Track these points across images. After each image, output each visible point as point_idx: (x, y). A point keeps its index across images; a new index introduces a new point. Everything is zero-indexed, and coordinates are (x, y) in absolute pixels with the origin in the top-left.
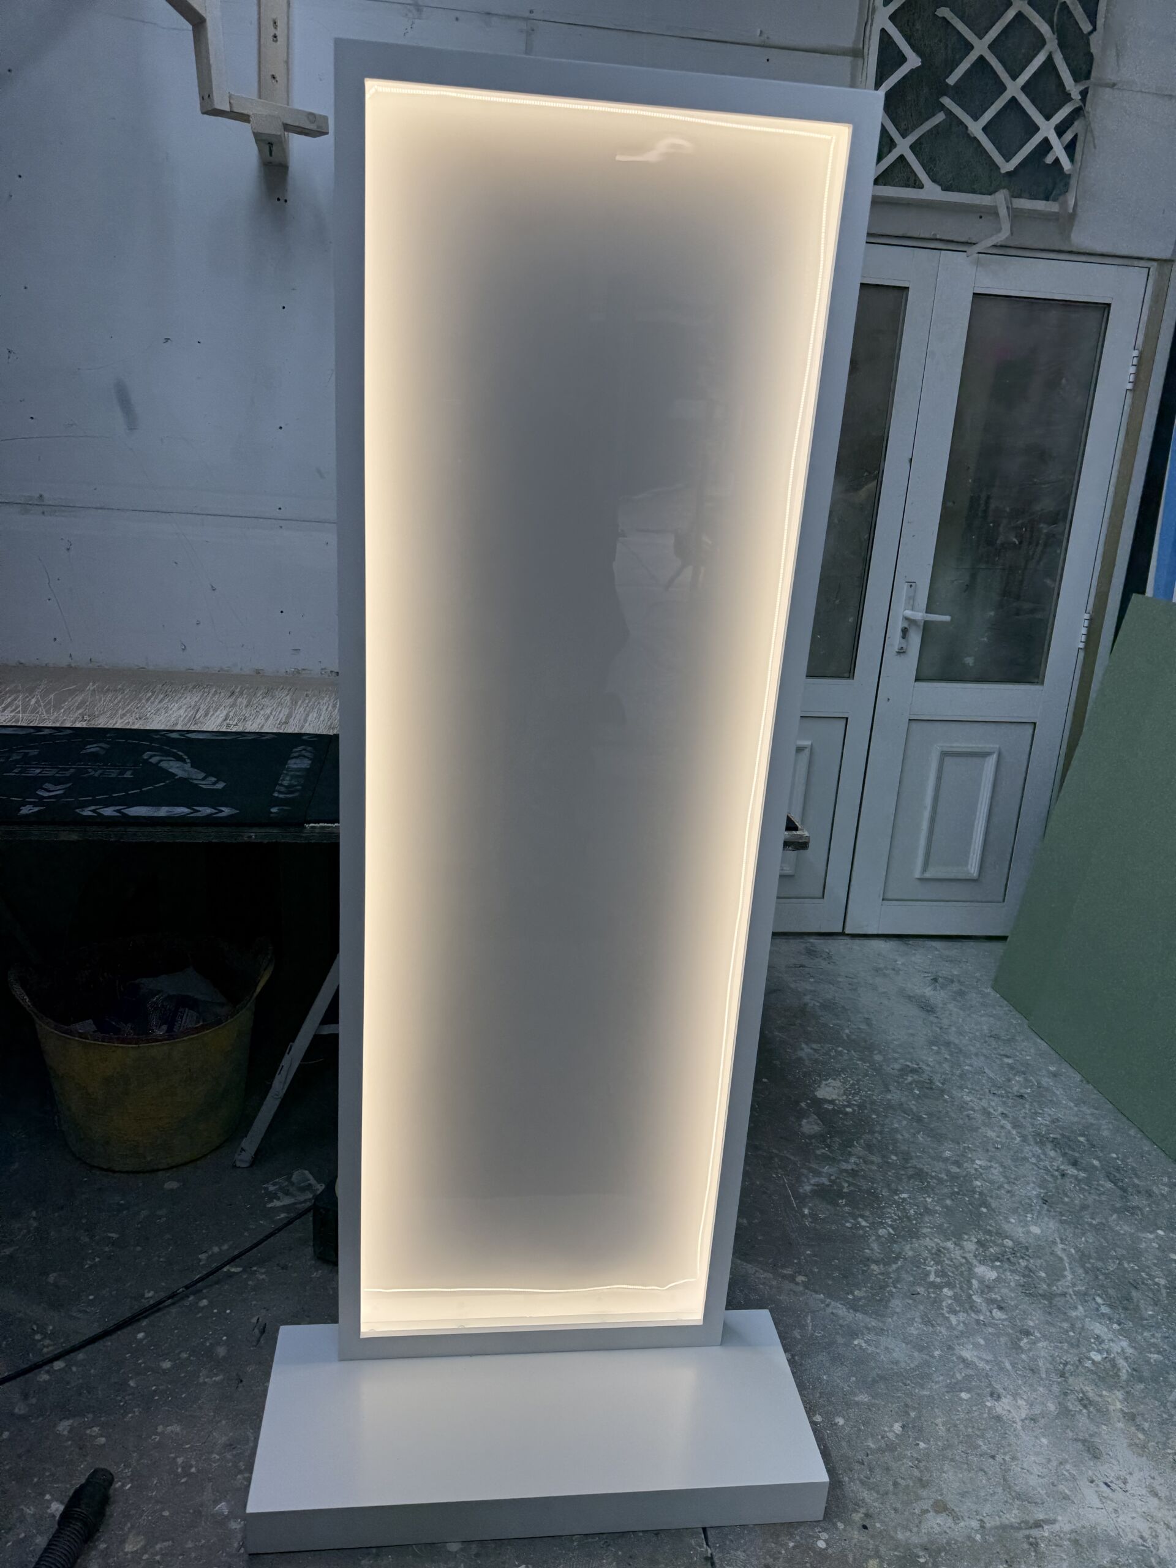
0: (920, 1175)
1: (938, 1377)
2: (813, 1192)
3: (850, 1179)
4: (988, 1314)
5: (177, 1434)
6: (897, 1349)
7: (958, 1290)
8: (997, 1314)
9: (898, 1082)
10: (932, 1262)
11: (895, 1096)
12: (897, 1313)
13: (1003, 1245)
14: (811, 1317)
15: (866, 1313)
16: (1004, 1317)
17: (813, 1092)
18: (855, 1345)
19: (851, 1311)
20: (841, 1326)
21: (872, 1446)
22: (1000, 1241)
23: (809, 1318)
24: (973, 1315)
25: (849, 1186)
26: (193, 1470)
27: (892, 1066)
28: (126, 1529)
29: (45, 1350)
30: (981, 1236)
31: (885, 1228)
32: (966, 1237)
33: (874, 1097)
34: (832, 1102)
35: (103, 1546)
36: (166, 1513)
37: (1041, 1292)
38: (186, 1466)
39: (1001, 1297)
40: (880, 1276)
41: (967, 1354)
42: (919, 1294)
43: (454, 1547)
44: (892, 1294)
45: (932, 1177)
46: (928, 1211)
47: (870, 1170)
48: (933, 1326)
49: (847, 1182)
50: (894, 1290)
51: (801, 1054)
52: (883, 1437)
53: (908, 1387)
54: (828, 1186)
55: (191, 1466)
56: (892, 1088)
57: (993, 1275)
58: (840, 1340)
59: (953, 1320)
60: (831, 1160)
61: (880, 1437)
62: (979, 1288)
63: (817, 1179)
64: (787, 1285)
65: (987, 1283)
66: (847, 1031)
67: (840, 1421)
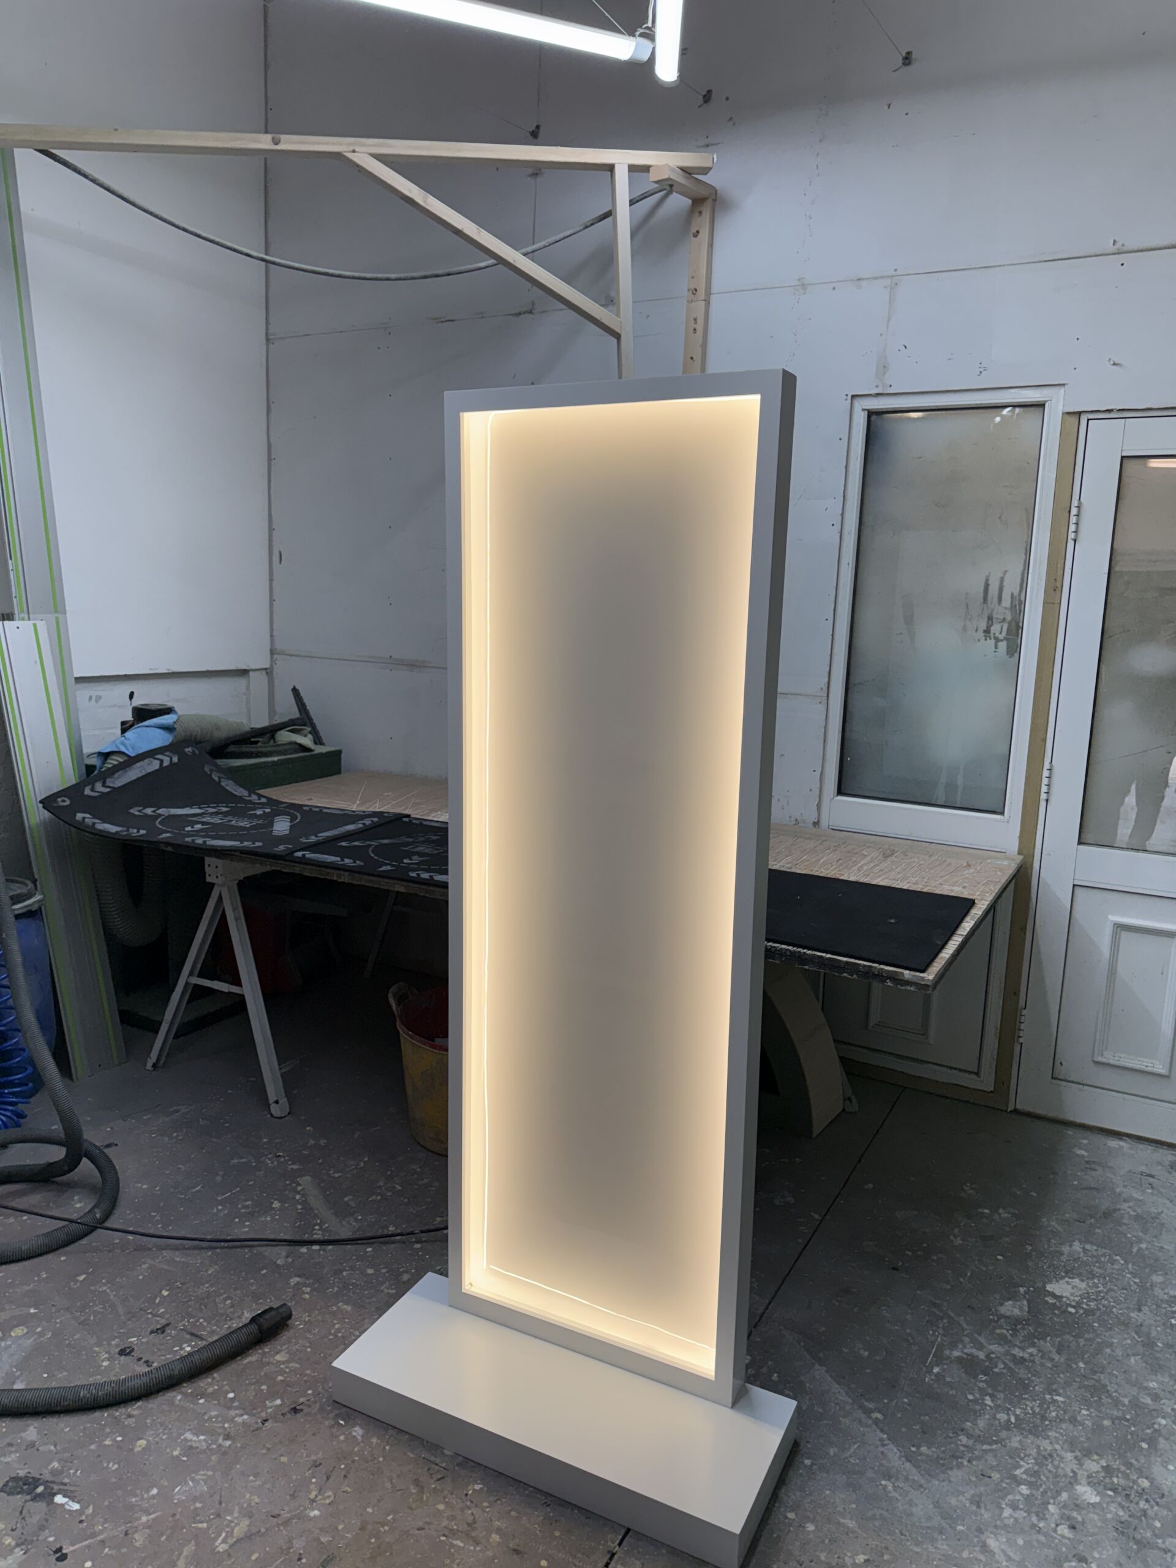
0: (1099, 1390)
1: (943, 1545)
2: (959, 1360)
3: (1011, 1365)
4: (1053, 1525)
5: (346, 1312)
6: (921, 1507)
7: (1038, 1494)
8: (1063, 1530)
9: (1158, 1306)
10: (1033, 1461)
11: (1144, 1317)
12: (950, 1481)
13: (1135, 1482)
14: (859, 1446)
15: (917, 1467)
16: (1071, 1536)
17: (1044, 1284)
18: (881, 1485)
19: (903, 1459)
20: (881, 1465)
21: (823, 1558)
22: (1135, 1478)
23: (856, 1446)
24: (1034, 1519)
25: (1004, 1368)
26: (340, 1335)
27: (1166, 1291)
28: (284, 1348)
29: (315, 1236)
30: (1116, 1464)
31: (1008, 1414)
32: (1096, 1457)
33: (1114, 1310)
34: (1058, 1298)
35: (267, 1350)
36: (309, 1350)
37: (1138, 1536)
38: (339, 1330)
39: (1083, 1519)
40: (962, 1448)
41: (992, 1543)
42: (990, 1477)
44: (960, 1466)
45: (1110, 1396)
46: (1073, 1421)
47: (1042, 1365)
48: (979, 1507)
49: (1004, 1363)
50: (965, 1463)
51: (1065, 1249)
52: (839, 1557)
53: (902, 1537)
54: (982, 1360)
55: (340, 1332)
56: (1145, 1309)
57: (1095, 1499)
58: (870, 1474)
59: (1007, 1512)
60: (1002, 1340)
61: (836, 1556)
62: (1065, 1501)
63: (974, 1351)
64: (860, 1414)
65: (1079, 1502)
66: (1143, 1246)
67: (811, 1527)
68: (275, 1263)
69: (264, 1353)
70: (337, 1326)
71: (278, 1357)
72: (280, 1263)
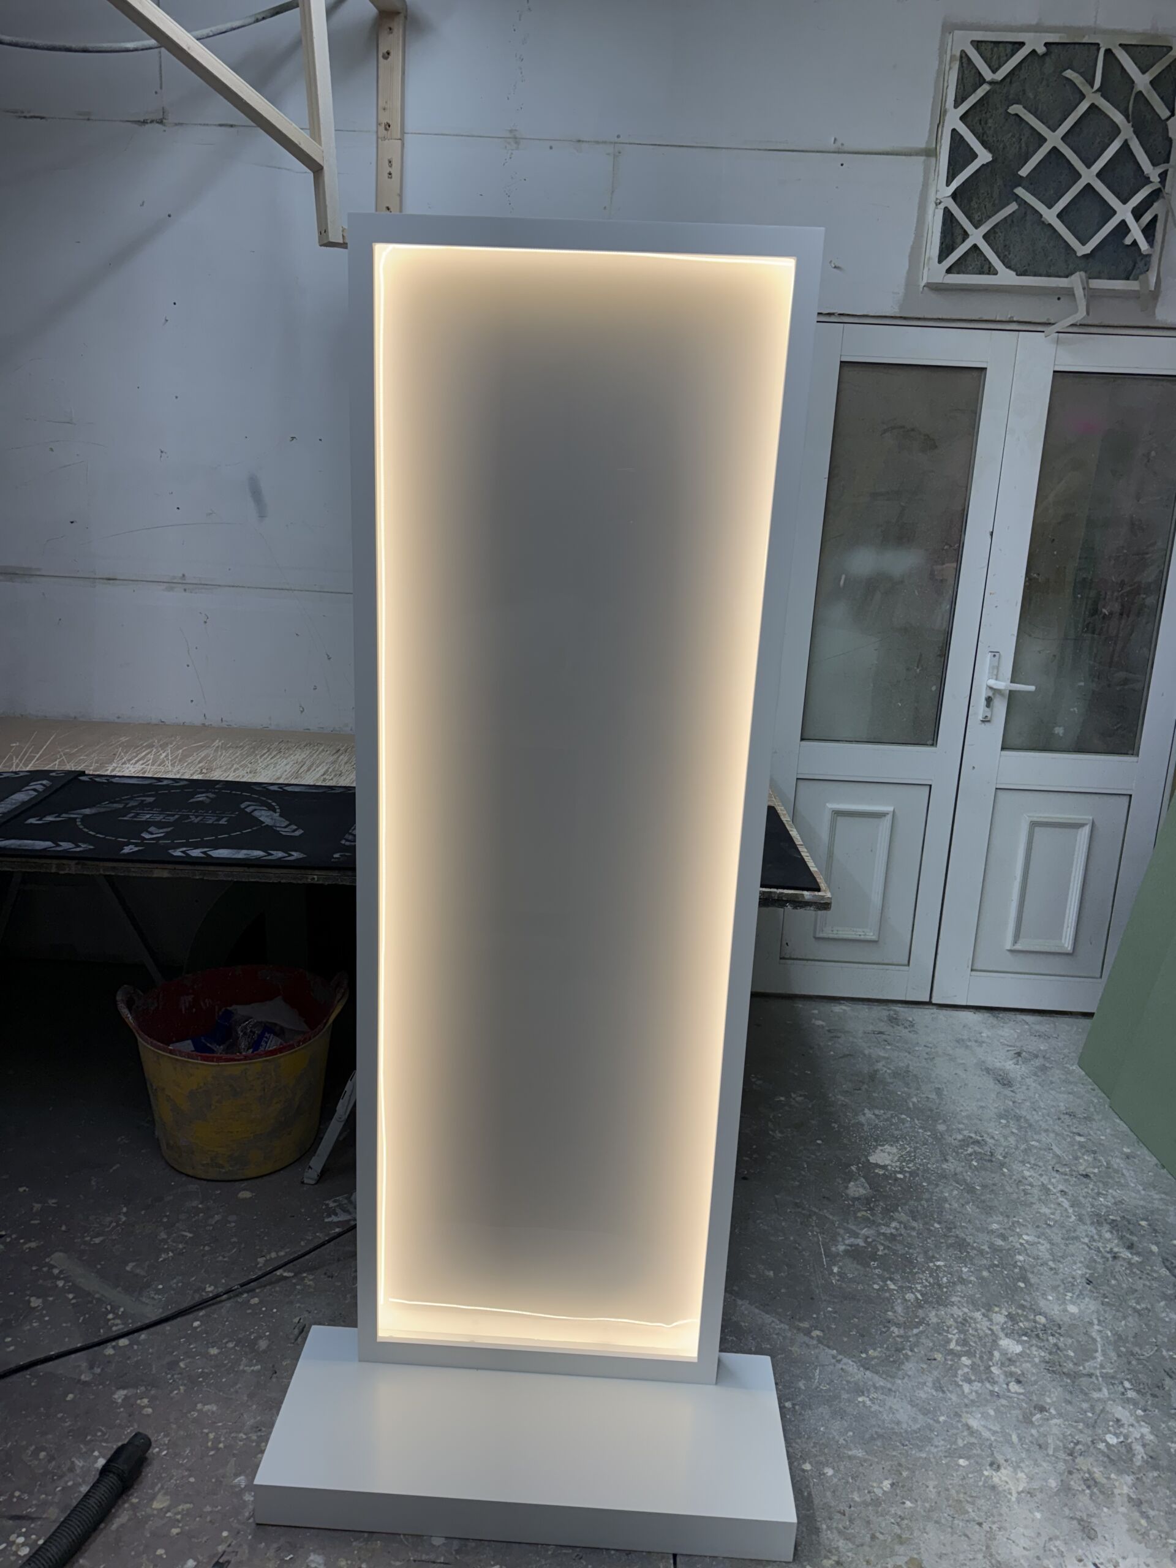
0: (961, 1245)
1: (939, 1442)
2: (846, 1252)
3: (887, 1243)
4: (1005, 1386)
5: (213, 1413)
6: (901, 1411)
7: (977, 1361)
8: (1014, 1387)
9: (957, 1153)
10: (956, 1331)
11: (951, 1166)
12: (909, 1376)
13: (1035, 1321)
14: (820, 1370)
15: (877, 1373)
16: (1022, 1391)
17: (866, 1157)
18: (859, 1402)
19: (861, 1369)
20: (848, 1382)
21: (857, 1499)
22: (1032, 1317)
23: (818, 1371)
24: (988, 1385)
25: (884, 1249)
26: (221, 1445)
27: (954, 1137)
28: (157, 1489)
29: (114, 1328)
30: (1013, 1310)
31: (912, 1292)
32: (997, 1309)
33: (929, 1166)
34: (884, 1167)
35: (135, 1500)
36: (192, 1480)
37: (1065, 1370)
38: (217, 1440)
39: (1021, 1371)
40: (898, 1339)
41: (974, 1423)
42: (935, 1359)
43: (437, 1542)
44: (907, 1358)
45: (973, 1248)
46: (962, 1281)
47: (910, 1236)
48: (943, 1392)
49: (882, 1244)
50: (910, 1353)
51: (862, 1119)
52: (869, 1492)
53: (905, 1448)
54: (863, 1247)
55: (220, 1442)
56: (949, 1158)
57: (1018, 1349)
58: (845, 1396)
59: (966, 1388)
60: (869, 1223)
61: (866, 1491)
62: (999, 1360)
63: (852, 1240)
64: (801, 1338)
65: (1009, 1356)
66: (915, 1100)
67: (829, 1472)
68: (79, 1380)
69: (134, 1507)
70: (211, 1436)
71: (156, 1505)
72: (87, 1379)
